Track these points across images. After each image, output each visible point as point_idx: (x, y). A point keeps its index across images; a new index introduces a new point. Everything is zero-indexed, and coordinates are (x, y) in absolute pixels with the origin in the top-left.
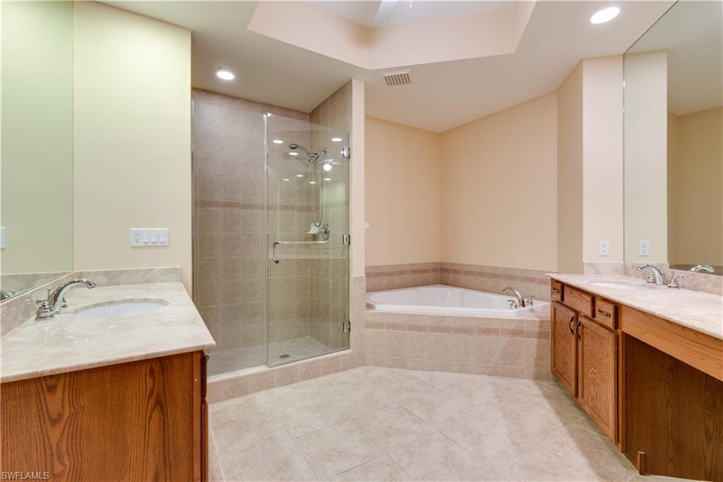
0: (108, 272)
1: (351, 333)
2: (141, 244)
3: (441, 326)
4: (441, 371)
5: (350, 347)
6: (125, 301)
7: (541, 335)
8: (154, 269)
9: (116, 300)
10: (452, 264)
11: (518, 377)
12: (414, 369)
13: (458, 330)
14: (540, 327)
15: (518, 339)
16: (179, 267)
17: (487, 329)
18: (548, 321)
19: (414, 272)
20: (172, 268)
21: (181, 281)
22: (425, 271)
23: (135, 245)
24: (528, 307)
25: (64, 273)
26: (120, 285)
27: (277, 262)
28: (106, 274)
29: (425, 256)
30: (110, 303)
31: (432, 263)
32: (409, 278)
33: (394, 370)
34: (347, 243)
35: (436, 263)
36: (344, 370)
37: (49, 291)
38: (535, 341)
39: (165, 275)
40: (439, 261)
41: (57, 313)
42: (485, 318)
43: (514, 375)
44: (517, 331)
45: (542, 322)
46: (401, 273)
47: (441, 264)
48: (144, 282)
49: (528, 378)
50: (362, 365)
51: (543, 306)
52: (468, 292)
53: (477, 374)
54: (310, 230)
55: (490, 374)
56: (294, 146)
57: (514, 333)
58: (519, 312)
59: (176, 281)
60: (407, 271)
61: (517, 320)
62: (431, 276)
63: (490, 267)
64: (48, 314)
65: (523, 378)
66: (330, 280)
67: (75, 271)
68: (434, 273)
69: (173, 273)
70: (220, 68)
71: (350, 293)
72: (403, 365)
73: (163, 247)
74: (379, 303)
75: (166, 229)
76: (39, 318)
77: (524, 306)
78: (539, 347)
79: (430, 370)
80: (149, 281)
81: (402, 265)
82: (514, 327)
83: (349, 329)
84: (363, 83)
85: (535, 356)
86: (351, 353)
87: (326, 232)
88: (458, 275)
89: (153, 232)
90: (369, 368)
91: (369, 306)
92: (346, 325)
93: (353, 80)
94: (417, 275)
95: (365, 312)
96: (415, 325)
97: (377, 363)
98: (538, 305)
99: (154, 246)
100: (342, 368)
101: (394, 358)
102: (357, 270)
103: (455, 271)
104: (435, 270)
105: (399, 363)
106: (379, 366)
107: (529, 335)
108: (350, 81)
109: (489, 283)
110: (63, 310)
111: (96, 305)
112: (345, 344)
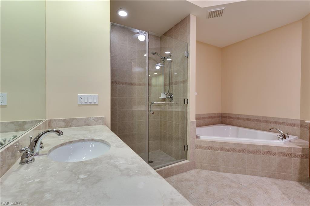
0: (65, 119)
1: (188, 151)
2: (84, 103)
3: (240, 149)
4: (240, 174)
5: (188, 159)
6: (79, 141)
7: (303, 157)
8: (90, 118)
9: (74, 140)
10: (229, 114)
11: (287, 180)
12: (224, 172)
13: (250, 152)
14: (302, 152)
15: (288, 158)
16: (104, 116)
17: (268, 151)
18: (307, 149)
19: (210, 117)
20: (100, 117)
21: (105, 124)
22: (214, 117)
23: (80, 104)
24: (287, 139)
25: (41, 121)
26: (72, 127)
27: (153, 113)
28: (64, 120)
29: (214, 109)
30: (71, 142)
31: (218, 113)
32: (207, 121)
33: (213, 172)
34: (186, 103)
35: (219, 113)
36: (185, 171)
37: (31, 138)
38: (299, 159)
39: (96, 121)
40: (221, 112)
41: (37, 154)
42: (267, 146)
43: (285, 178)
44: (287, 154)
45: (303, 149)
46: (204, 118)
47: (222, 113)
48: (85, 125)
49: (294, 180)
50: (194, 168)
51: (294, 139)
52: (241, 129)
53: (262, 176)
54: (160, 96)
55: (270, 177)
56: (154, 53)
57: (285, 155)
58: (285, 142)
59: (102, 124)
60: (206, 117)
61: (287, 147)
62: (217, 120)
63: (253, 116)
64: (30, 159)
65: (291, 180)
66: (173, 122)
67: (47, 119)
68: (219, 118)
69: (101, 120)
70: (121, 9)
71: (188, 130)
72: (218, 170)
73: (95, 105)
74: (201, 135)
75: (97, 95)
76: (22, 162)
77: (285, 138)
78: (301, 163)
79: (233, 173)
80: (88, 125)
81: (204, 114)
82: (285, 151)
83: (187, 149)
84: (195, 17)
85: (299, 168)
86: (189, 162)
87: (171, 98)
88: (233, 120)
89: (90, 97)
90: (198, 170)
91: (197, 137)
92: (186, 147)
93: (191, 15)
94: (211, 119)
95: (196, 140)
96: (225, 148)
97: (202, 168)
98: (292, 138)
99: (91, 105)
100: (184, 170)
101: (212, 165)
102: (192, 118)
103: (231, 118)
104: (219, 117)
105: (215, 168)
106: (204, 169)
107: (295, 156)
108: (190, 15)
109: (263, 125)
110: (41, 151)
111: (62, 145)
112: (185, 157)
